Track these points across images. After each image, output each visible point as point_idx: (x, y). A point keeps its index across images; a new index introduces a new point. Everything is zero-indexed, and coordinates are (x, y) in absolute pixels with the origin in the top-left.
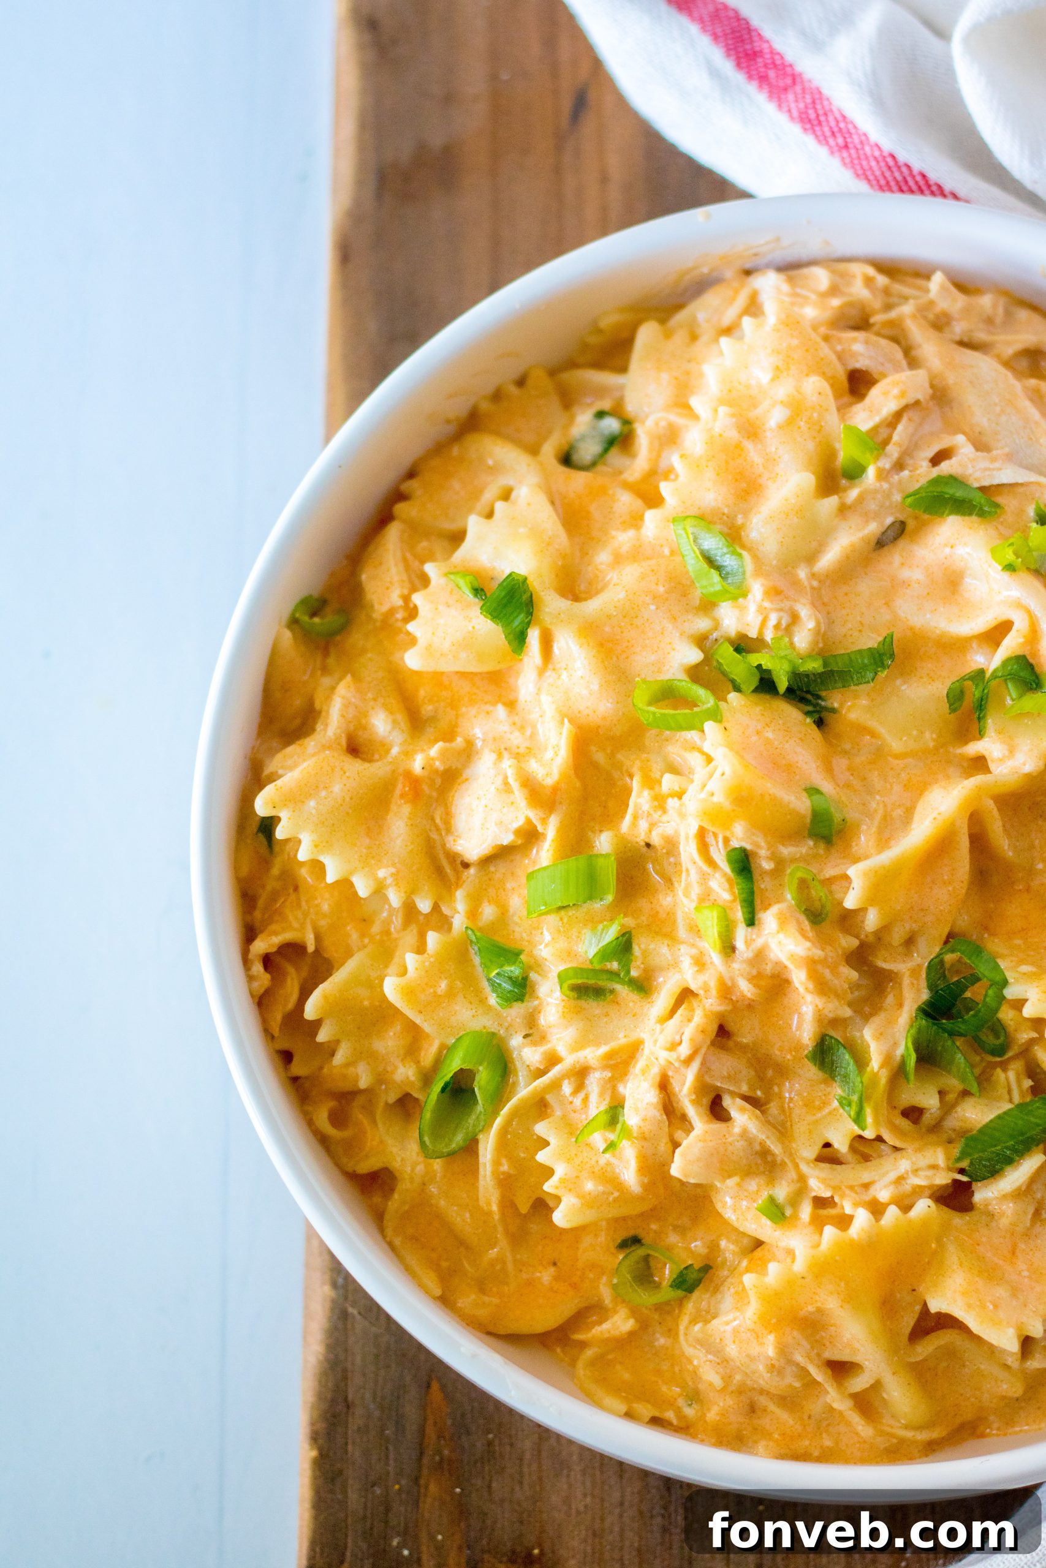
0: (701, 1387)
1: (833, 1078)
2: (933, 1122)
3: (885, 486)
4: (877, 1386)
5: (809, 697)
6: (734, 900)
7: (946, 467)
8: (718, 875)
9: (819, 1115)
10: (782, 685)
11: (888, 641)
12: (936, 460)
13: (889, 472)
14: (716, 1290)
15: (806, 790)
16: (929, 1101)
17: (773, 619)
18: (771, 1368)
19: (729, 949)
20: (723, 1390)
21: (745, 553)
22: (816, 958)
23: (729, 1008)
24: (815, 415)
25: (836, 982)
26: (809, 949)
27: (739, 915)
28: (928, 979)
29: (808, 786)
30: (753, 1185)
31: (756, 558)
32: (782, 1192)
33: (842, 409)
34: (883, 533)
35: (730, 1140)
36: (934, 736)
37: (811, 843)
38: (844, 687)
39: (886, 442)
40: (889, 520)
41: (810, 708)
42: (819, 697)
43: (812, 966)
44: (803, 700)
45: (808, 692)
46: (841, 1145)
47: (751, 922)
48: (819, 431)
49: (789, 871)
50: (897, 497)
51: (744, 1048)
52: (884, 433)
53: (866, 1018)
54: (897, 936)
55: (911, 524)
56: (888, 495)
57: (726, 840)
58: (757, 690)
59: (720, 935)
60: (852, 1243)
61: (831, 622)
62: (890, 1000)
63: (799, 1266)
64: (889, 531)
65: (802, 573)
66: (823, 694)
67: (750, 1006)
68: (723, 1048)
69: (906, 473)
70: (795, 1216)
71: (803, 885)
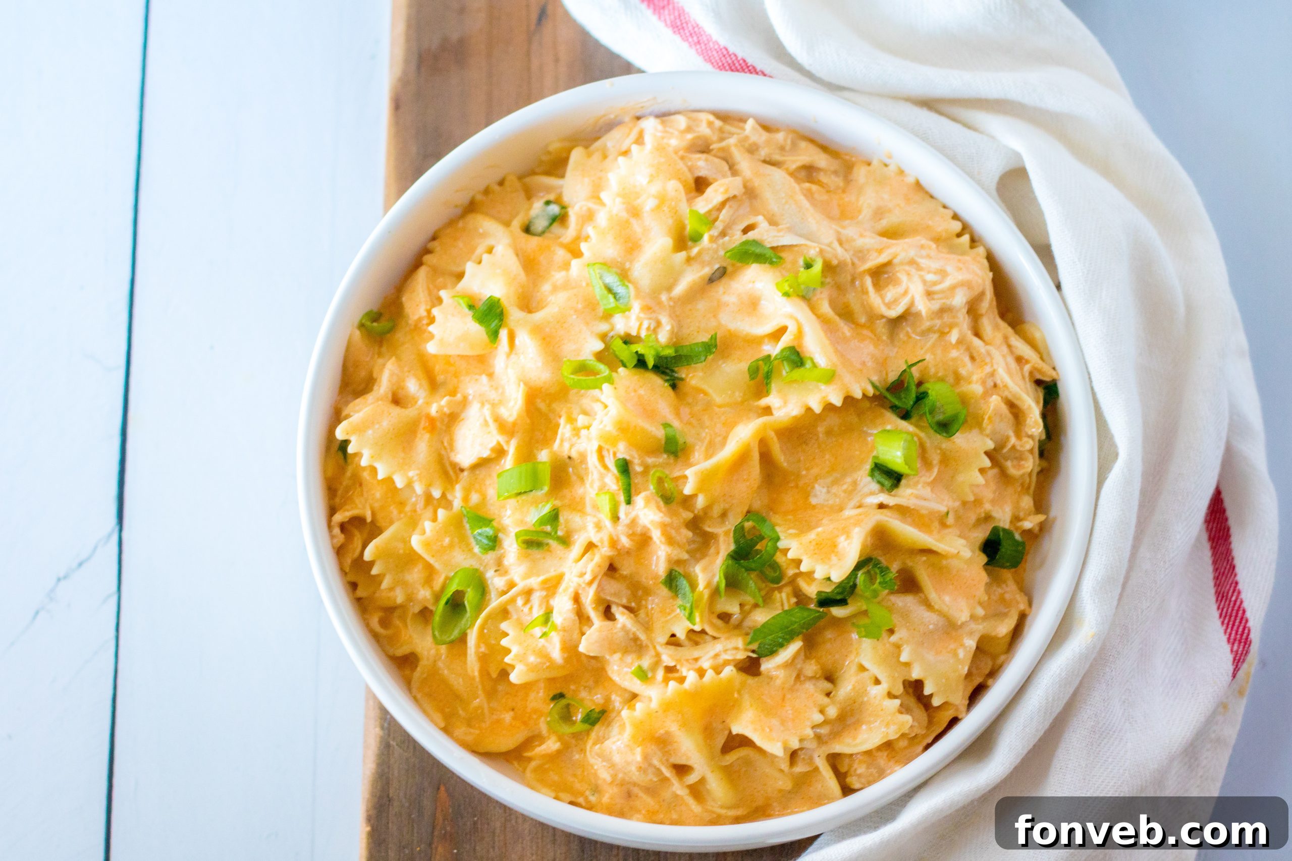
0: (600, 782)
1: (677, 595)
2: (737, 623)
3: (714, 246)
4: (702, 781)
5: (668, 371)
6: (619, 490)
7: (751, 235)
8: (610, 475)
9: (669, 617)
10: (651, 363)
11: (714, 338)
12: (746, 231)
13: (717, 237)
14: (609, 725)
15: (662, 425)
16: (733, 608)
17: (646, 324)
18: (640, 769)
19: (616, 518)
20: (612, 783)
21: (631, 286)
22: (666, 523)
23: (616, 553)
24: (673, 203)
25: (678, 538)
26: (662, 518)
27: (622, 498)
28: (734, 537)
29: (664, 422)
30: (629, 659)
31: (637, 289)
32: (646, 663)
33: (690, 200)
34: (713, 274)
35: (615, 631)
36: (741, 394)
37: (665, 456)
38: (688, 365)
39: (716, 220)
40: (717, 266)
41: (668, 378)
42: (673, 371)
43: (664, 527)
44: (664, 373)
45: (667, 368)
46: (681, 635)
47: (629, 502)
48: (675, 213)
49: (652, 472)
50: (722, 253)
51: (624, 578)
52: (715, 214)
53: (698, 560)
54: (716, 511)
55: (730, 269)
56: (716, 251)
57: (615, 454)
58: (635, 366)
59: (611, 510)
60: (686, 692)
61: (680, 326)
62: (712, 550)
63: (654, 705)
64: (716, 274)
65: (664, 297)
66: (676, 369)
67: (628, 553)
68: (613, 577)
69: (727, 238)
70: (654, 678)
71: (660, 481)
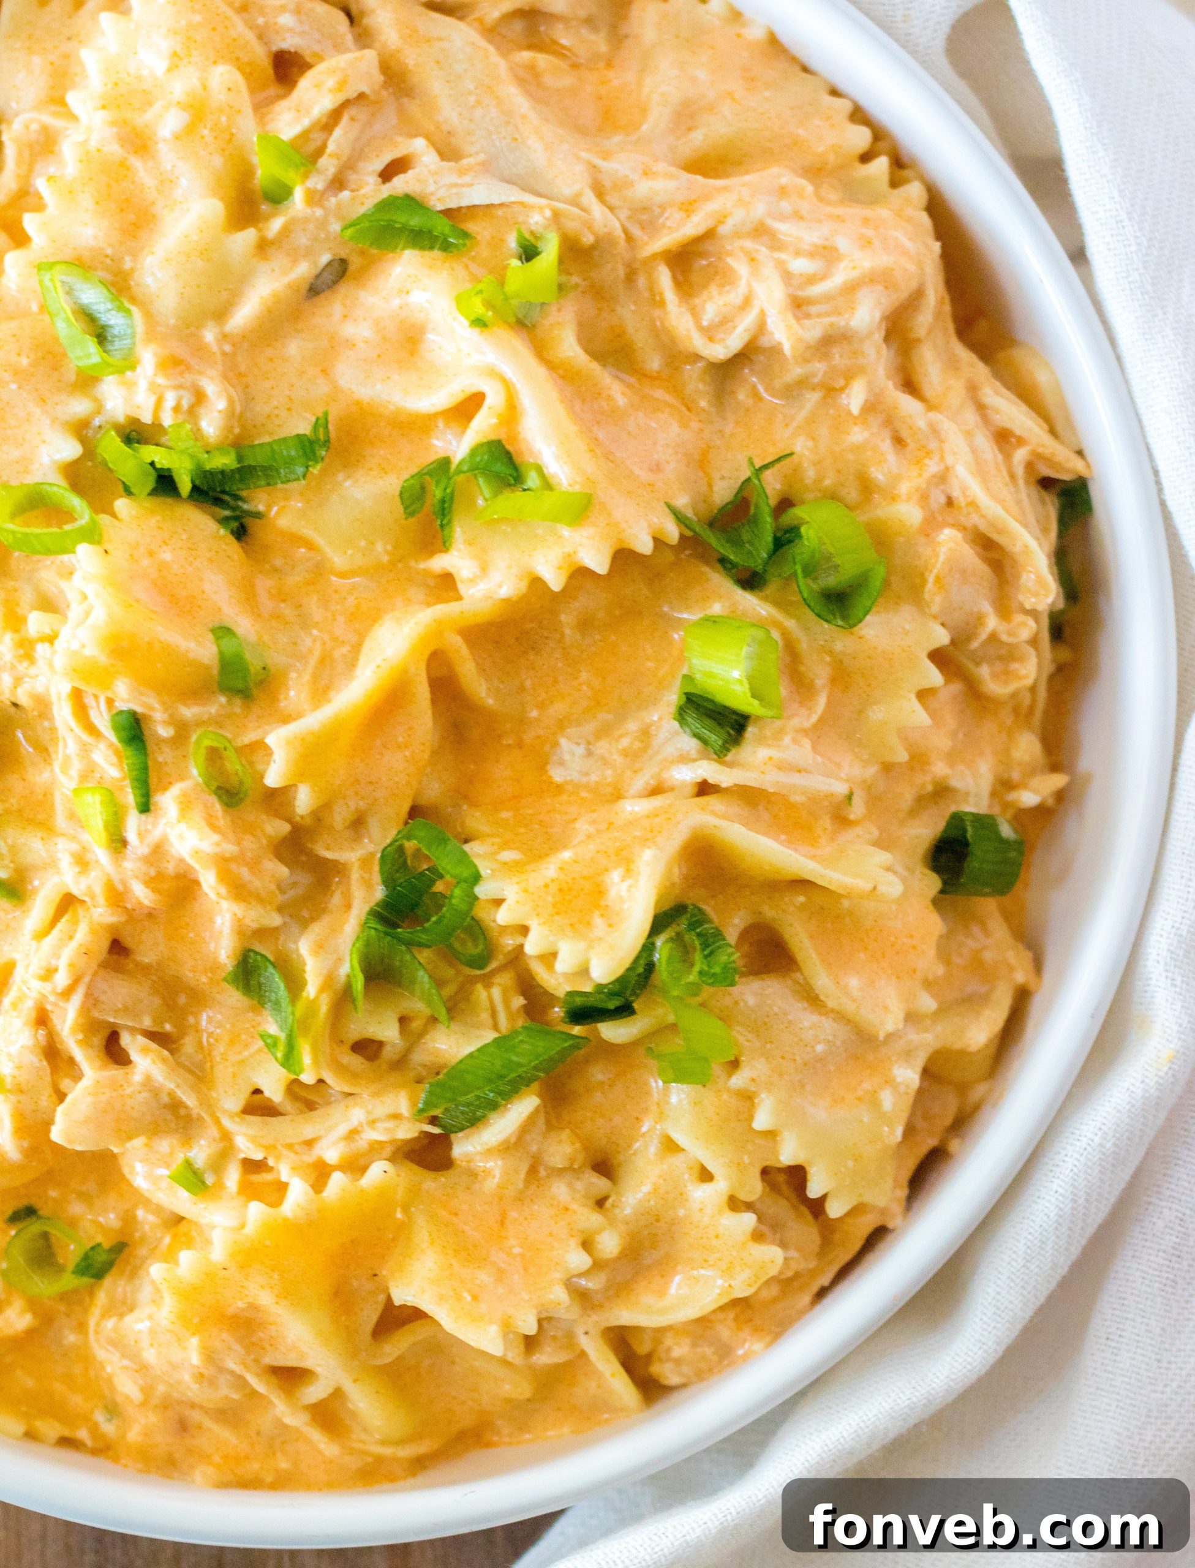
0: (119, 1399)
1: (262, 1004)
2: (396, 1057)
3: (319, 212)
5: (226, 498)
6: (124, 779)
7: (400, 184)
8: (102, 746)
9: (246, 1053)
10: (185, 486)
11: (322, 423)
12: (387, 174)
13: (323, 194)
14: (134, 1274)
15: (213, 631)
16: (387, 1031)
17: (170, 399)
18: (200, 1377)
19: (119, 843)
20: (144, 1404)
21: (134, 310)
22: (227, 855)
23: (123, 919)
24: (224, 119)
25: (257, 883)
26: (217, 844)
27: (130, 798)
28: (382, 872)
29: (217, 625)
30: (164, 1145)
31: (148, 316)
32: (201, 1153)
33: (261, 108)
34: (318, 276)
35: (129, 1091)
36: (389, 547)
37: (223, 700)
38: (269, 484)
39: (320, 152)
40: (325, 258)
41: (227, 513)
42: (237, 498)
43: (223, 865)
44: (218, 502)
45: (223, 492)
46: (274, 1092)
47: (145, 808)
48: (230, 141)
49: (194, 738)
50: (335, 227)
51: (146, 969)
52: (317, 138)
53: (305, 924)
54: (340, 817)
55: (355, 262)
56: (322, 224)
57: (110, 702)
58: (154, 492)
59: (106, 827)
60: (288, 1226)
61: (248, 398)
62: (336, 899)
63: (218, 1252)
64: (325, 274)
65: (209, 336)
66: (244, 494)
67: (151, 915)
68: (119, 969)
69: (346, 194)
70: (220, 1185)
71: (214, 755)
